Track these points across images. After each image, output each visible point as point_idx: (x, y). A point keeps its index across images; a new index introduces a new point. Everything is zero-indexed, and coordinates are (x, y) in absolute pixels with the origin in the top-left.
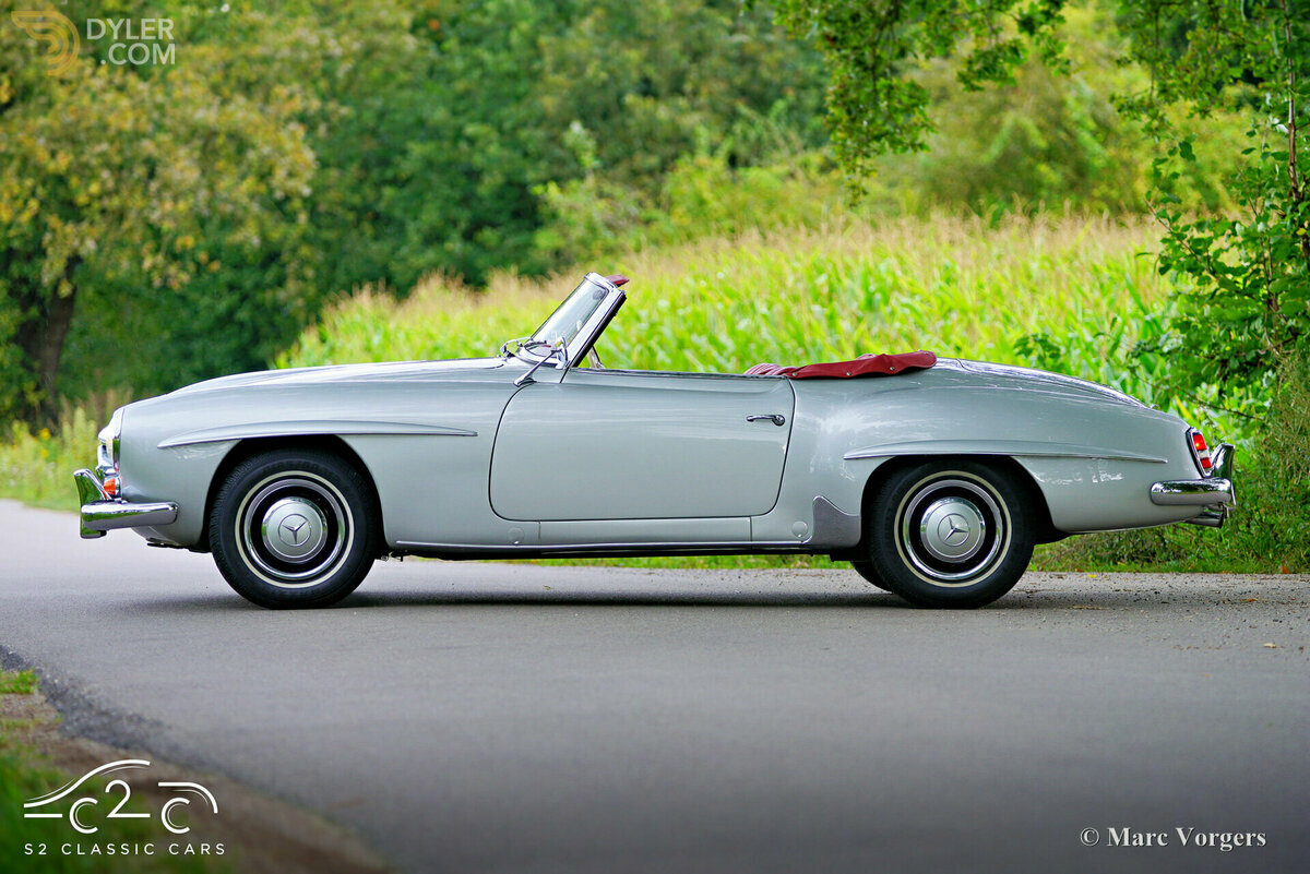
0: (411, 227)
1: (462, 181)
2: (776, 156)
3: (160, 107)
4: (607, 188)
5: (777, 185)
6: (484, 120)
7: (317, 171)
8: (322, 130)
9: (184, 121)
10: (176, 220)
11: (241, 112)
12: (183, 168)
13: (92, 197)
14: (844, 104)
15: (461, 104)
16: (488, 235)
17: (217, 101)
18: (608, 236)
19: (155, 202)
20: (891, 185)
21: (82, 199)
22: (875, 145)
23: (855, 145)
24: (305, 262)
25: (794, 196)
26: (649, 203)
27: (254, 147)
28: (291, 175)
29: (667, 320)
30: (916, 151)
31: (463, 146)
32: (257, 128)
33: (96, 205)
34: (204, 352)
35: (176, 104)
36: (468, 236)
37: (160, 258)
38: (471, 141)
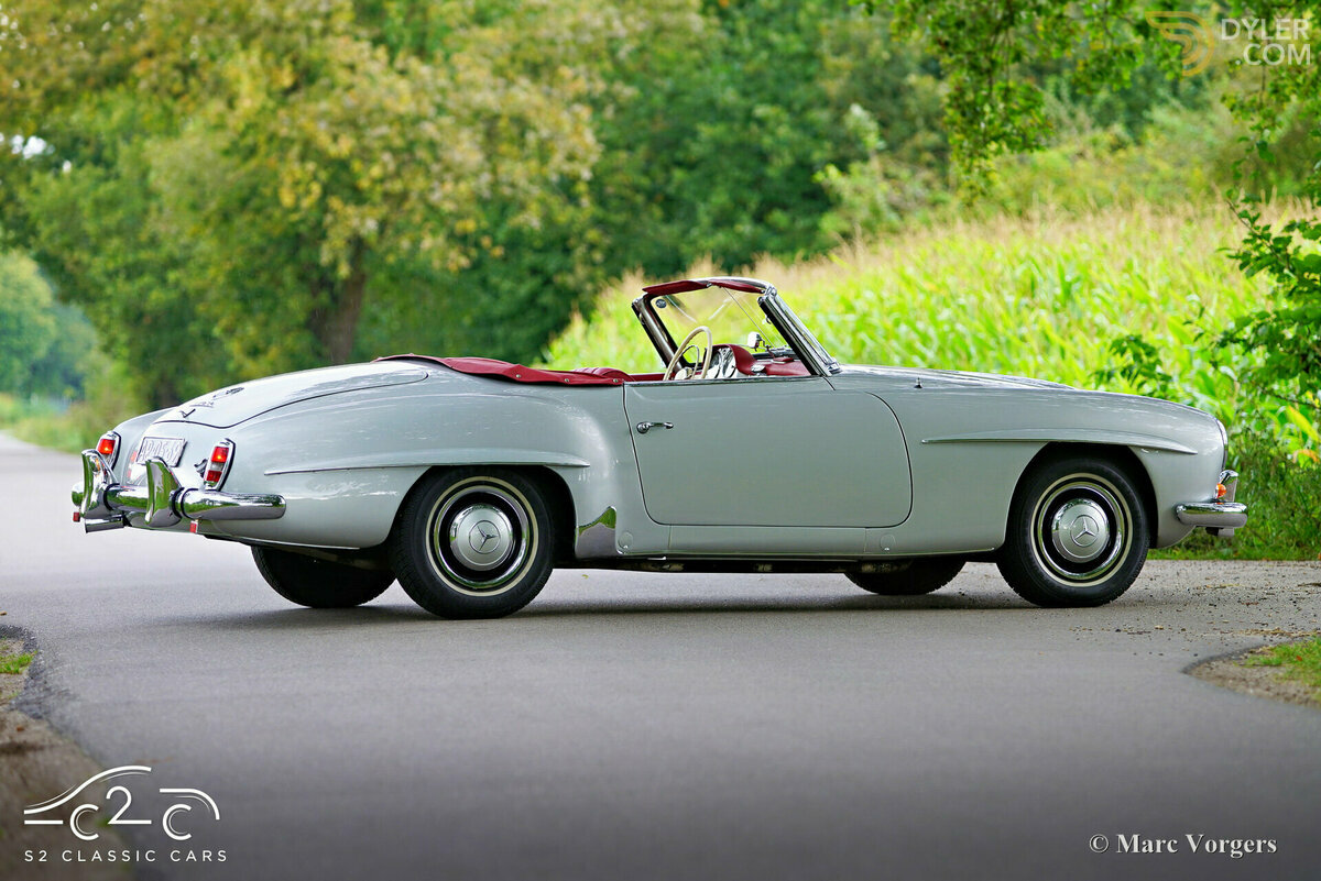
0: (702, 209)
1: (753, 163)
2: (1064, 135)
3: (442, 91)
4: (892, 170)
5: (1065, 165)
6: (775, 100)
7: (603, 153)
8: (609, 113)
9: (467, 105)
10: (457, 202)
11: (525, 95)
12: (466, 150)
13: (375, 181)
14: (959, 106)
15: (752, 86)
16: (779, 217)
17: (500, 82)
18: (893, 217)
19: (435, 184)
20: (1180, 164)
21: (364, 184)
22: (993, 146)
23: (971, 146)
24: (592, 247)
25: (1082, 176)
26: (937, 185)
27: (535, 129)
28: (571, 158)
29: (875, 311)
30: (1032, 151)
31: (754, 127)
32: (538, 110)
33: (379, 189)
34: (507, 338)
35: (457, 88)
36: (759, 218)
37: (441, 239)
38: (761, 122)
